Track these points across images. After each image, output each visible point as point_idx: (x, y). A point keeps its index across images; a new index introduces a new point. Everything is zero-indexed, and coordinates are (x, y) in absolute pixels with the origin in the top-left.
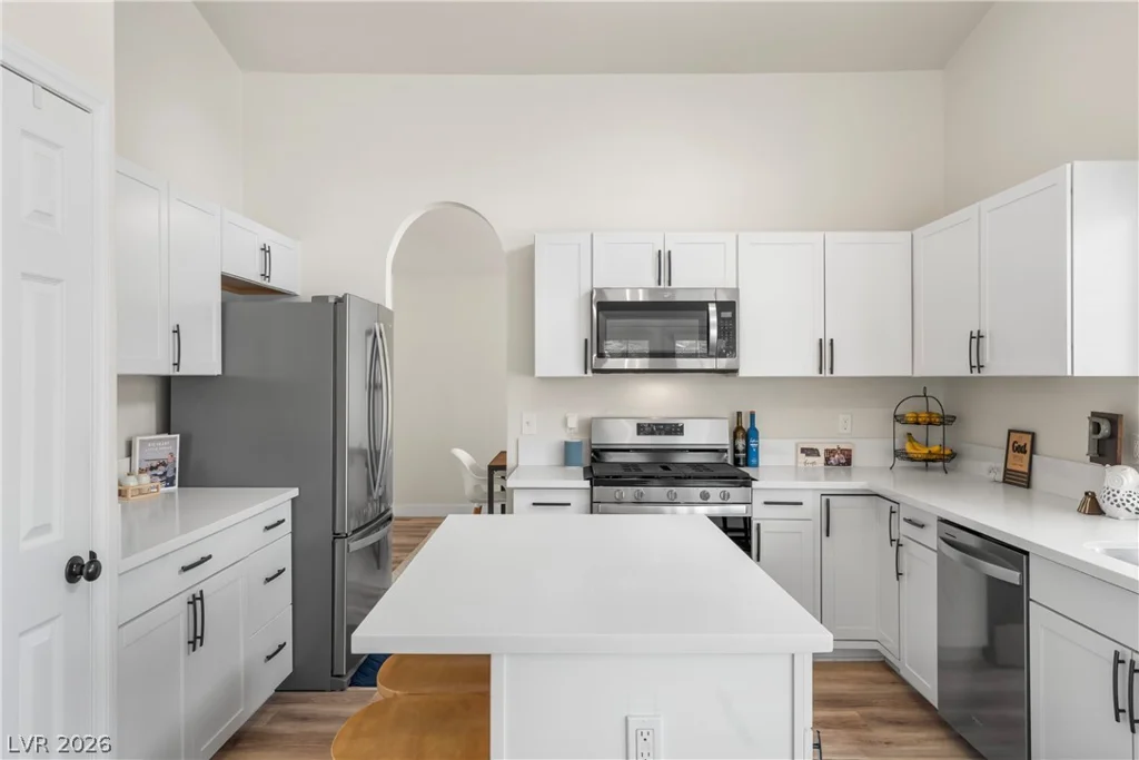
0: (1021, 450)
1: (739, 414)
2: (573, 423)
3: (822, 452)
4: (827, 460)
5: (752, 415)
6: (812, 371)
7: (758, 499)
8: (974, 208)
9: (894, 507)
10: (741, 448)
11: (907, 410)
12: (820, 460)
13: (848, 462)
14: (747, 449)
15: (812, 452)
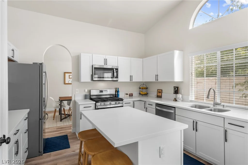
0: (160, 92)
1: (116, 88)
2: (86, 91)
4: (129, 95)
5: (118, 88)
7: (124, 103)
8: (156, 56)
9: (145, 102)
10: (117, 94)
11: (141, 87)
12: (128, 95)
13: (132, 96)
15: (127, 94)
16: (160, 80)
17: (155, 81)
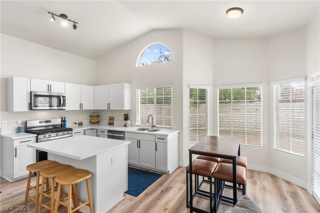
0: (112, 120)
1: (62, 117)
3: (78, 123)
4: (79, 125)
5: (65, 117)
6: (79, 109)
8: (108, 85)
9: (97, 130)
11: (92, 115)
12: (77, 125)
13: (82, 125)
14: (64, 124)
15: (76, 123)
16: (112, 108)
17: (107, 109)
